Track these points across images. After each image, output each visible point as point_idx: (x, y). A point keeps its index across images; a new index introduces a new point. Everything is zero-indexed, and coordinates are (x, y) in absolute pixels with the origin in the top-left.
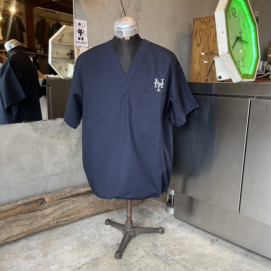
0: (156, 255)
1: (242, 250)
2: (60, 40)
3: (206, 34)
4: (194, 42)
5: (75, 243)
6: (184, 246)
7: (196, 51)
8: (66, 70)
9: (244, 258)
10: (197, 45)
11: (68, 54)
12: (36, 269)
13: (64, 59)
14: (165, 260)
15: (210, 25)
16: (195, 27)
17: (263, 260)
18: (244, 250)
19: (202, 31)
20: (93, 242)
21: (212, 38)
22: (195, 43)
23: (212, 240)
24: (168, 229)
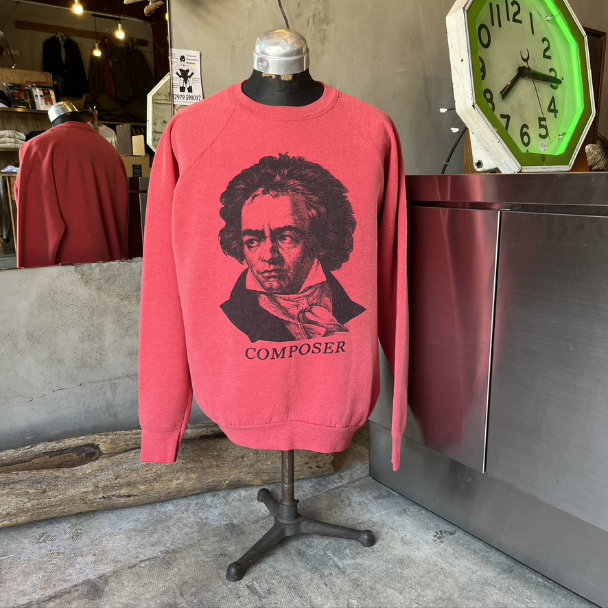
0: (300, 554)
1: (503, 558)
9: (500, 577)
12: (49, 561)
14: (318, 565)
17: (545, 585)
20: (180, 518)
23: (441, 532)
24: (350, 503)
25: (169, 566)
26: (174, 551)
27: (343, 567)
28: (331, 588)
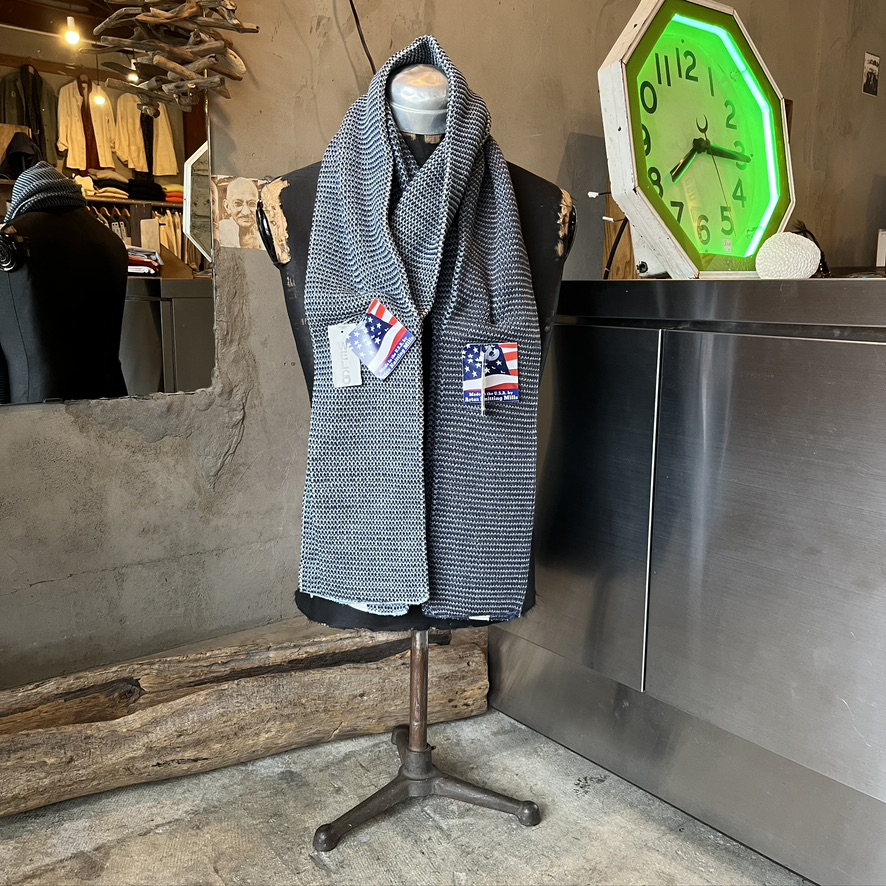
1: (670, 812)
9: (665, 838)
17: (727, 849)
23: (585, 779)
24: (459, 741)
25: (198, 831)
26: (205, 810)
27: (449, 829)
28: (430, 859)
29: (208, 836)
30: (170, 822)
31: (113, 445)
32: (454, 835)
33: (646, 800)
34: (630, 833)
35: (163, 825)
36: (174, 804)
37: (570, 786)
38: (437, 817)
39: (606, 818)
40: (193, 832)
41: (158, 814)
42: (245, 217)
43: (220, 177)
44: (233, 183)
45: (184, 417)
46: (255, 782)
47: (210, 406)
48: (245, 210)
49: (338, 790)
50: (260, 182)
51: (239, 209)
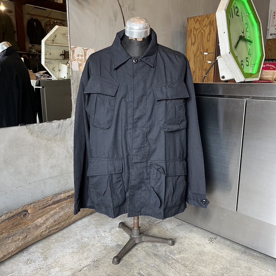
0: (156, 255)
1: (240, 247)
2: (53, 40)
3: (200, 33)
4: (188, 40)
5: (75, 246)
6: (184, 245)
7: (190, 50)
8: (59, 70)
9: (242, 255)
10: (192, 44)
11: (61, 55)
12: (37, 273)
13: (57, 59)
14: (165, 260)
15: (204, 24)
16: (189, 26)
17: (261, 257)
18: (242, 247)
19: (196, 30)
20: (93, 244)
21: (206, 37)
22: (189, 42)
23: (211, 238)
24: (167, 229)
25: (97, 268)
26: (97, 260)
27: (177, 259)
28: (175, 270)
29: (101, 269)
30: (87, 266)
31: (41, 139)
32: (180, 261)
33: (231, 244)
34: (231, 255)
35: (85, 267)
36: (85, 259)
37: (207, 241)
38: (172, 255)
39: (223, 251)
40: (96, 268)
41: (82, 263)
42: (80, 60)
43: (72, 47)
44: (76, 49)
45: (63, 128)
46: (109, 249)
47: (71, 124)
48: (80, 58)
49: (137, 249)
50: (85, 48)
51: (78, 57)
